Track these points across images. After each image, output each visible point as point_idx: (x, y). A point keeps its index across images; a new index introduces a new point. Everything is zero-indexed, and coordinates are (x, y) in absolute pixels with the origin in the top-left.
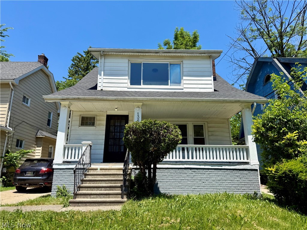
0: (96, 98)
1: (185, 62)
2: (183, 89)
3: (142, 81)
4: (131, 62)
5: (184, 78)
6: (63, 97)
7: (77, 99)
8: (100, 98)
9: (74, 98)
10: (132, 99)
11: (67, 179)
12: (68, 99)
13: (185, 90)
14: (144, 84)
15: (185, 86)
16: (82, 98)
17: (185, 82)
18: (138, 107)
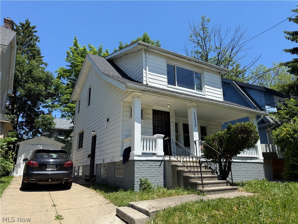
0: (171, 94)
1: (205, 73)
2: (205, 95)
3: (176, 82)
4: (168, 63)
5: (206, 86)
6: (145, 89)
7: (156, 92)
8: (174, 95)
9: (154, 91)
10: (197, 100)
11: (147, 171)
12: (149, 91)
13: (207, 97)
14: (178, 86)
15: (207, 93)
16: (161, 92)
17: (206, 90)
18: (194, 107)
